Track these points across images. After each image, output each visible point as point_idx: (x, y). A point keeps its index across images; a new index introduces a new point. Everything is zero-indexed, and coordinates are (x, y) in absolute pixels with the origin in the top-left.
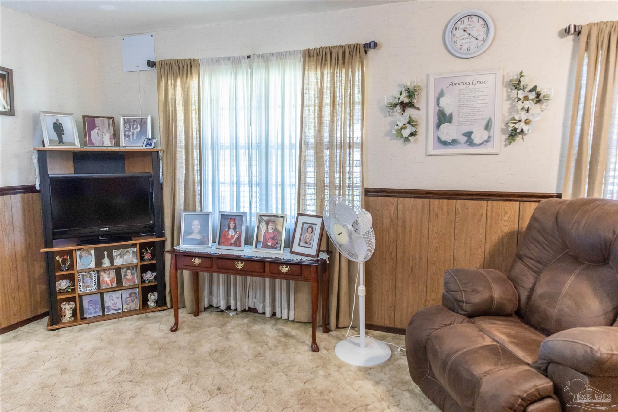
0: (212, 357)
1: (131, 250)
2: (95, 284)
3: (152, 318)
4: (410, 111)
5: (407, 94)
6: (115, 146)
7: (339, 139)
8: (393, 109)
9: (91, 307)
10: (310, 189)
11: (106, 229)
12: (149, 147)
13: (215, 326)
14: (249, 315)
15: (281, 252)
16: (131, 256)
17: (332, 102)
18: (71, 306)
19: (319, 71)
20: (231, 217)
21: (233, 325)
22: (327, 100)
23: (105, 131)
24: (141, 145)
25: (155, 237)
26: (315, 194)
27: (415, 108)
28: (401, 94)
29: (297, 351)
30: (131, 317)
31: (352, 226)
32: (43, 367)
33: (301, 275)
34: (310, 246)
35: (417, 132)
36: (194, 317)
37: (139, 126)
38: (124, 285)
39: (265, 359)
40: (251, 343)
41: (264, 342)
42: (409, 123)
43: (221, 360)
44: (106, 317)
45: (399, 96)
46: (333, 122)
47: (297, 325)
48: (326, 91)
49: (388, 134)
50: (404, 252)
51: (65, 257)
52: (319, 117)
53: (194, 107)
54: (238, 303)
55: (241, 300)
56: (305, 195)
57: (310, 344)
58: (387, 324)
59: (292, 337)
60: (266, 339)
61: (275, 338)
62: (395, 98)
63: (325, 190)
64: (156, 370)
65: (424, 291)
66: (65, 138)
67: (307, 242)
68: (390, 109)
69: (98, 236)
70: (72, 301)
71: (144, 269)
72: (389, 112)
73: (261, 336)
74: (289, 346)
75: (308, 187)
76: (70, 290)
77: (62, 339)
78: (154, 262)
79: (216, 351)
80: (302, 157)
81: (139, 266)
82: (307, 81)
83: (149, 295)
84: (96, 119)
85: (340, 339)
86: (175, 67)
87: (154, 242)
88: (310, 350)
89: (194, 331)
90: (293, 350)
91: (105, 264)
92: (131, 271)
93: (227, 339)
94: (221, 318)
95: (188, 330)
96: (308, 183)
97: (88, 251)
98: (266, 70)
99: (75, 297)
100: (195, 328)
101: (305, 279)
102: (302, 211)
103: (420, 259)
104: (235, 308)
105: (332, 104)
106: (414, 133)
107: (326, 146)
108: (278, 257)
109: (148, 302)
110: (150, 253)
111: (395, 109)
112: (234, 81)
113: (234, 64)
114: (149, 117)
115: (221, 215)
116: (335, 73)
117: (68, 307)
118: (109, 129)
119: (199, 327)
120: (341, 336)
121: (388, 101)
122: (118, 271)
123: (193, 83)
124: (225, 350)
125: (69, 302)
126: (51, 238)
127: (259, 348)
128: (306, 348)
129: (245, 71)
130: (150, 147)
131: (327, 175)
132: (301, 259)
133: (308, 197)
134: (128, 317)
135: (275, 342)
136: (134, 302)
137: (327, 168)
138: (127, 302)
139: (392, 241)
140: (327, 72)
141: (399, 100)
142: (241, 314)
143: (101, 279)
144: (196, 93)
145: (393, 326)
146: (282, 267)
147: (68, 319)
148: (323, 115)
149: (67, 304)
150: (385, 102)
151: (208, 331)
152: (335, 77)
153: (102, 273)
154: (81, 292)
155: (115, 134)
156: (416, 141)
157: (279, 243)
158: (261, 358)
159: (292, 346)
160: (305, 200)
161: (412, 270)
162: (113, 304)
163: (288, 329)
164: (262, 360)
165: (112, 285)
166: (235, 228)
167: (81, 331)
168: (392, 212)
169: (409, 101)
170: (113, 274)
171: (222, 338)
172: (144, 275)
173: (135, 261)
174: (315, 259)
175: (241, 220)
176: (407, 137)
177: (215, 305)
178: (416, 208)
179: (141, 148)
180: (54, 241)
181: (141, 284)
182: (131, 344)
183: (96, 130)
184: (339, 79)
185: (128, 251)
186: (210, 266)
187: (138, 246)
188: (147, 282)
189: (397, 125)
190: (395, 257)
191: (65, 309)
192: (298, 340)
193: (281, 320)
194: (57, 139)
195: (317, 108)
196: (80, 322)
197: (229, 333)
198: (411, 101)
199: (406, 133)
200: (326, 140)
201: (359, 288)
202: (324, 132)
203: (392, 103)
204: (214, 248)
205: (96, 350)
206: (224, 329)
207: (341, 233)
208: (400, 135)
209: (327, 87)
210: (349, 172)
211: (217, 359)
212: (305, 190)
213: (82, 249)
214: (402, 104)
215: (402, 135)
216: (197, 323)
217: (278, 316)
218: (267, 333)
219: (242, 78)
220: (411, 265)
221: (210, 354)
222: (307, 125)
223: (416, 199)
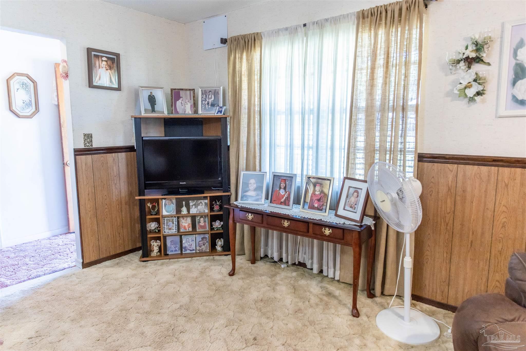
0: (257, 306)
1: (203, 202)
2: (176, 228)
3: (218, 260)
4: (477, 68)
5: (474, 48)
6: (194, 113)
7: (391, 102)
8: (456, 66)
9: (172, 246)
10: (360, 153)
11: (184, 183)
12: (219, 114)
13: (266, 276)
14: (299, 269)
15: (327, 214)
16: (203, 206)
17: (385, 64)
18: (157, 243)
19: (373, 32)
20: (282, 178)
21: (282, 277)
22: (381, 61)
23: (187, 101)
24: (214, 112)
25: (222, 192)
26: (364, 158)
27: (485, 63)
28: (467, 48)
29: (336, 313)
30: (201, 258)
31: (397, 194)
32: (128, 292)
33: (343, 239)
34: (355, 211)
35: (485, 90)
36: (250, 265)
37: (213, 96)
38: (197, 231)
39: (303, 316)
40: (295, 297)
41: (307, 298)
42: (475, 80)
43: (264, 310)
44: (183, 256)
45: (464, 51)
46: (386, 84)
47: (343, 285)
48: (380, 52)
49: (449, 94)
50: (462, 225)
51: (154, 204)
52: (371, 80)
53: (256, 77)
54: (289, 257)
55: (292, 254)
56: (354, 159)
57: (351, 307)
58: (439, 299)
59: (335, 297)
60: (309, 295)
61: (318, 296)
62: (460, 53)
63: (376, 155)
64: (208, 310)
65: (486, 269)
66: (157, 108)
67: (352, 206)
68: (452, 66)
69: (178, 188)
70: (158, 240)
71: (213, 218)
72: (451, 70)
73: (305, 291)
74: (330, 306)
75: (357, 151)
76: (157, 231)
77: (148, 270)
78: (221, 213)
79: (261, 301)
80: (353, 121)
81: (209, 215)
82: (360, 44)
83: (217, 241)
84: (181, 92)
85: (383, 307)
86: (242, 42)
87: (221, 196)
88: (350, 314)
89: (248, 278)
90: (333, 311)
91: (183, 212)
92: (204, 219)
93: (274, 290)
94: (273, 268)
95: (243, 276)
96: (358, 147)
97: (171, 200)
98: (320, 36)
99: (160, 237)
100: (250, 275)
101: (347, 244)
102: (350, 175)
103: (483, 234)
104: (286, 261)
105: (385, 65)
106: (482, 92)
107: (377, 109)
108: (321, 219)
109: (216, 246)
110: (219, 205)
111: (458, 66)
112: (291, 50)
113: (291, 34)
114: (221, 88)
115: (274, 175)
116: (391, 32)
117: (155, 244)
118: (191, 99)
119: (253, 275)
120: (386, 304)
121: (451, 58)
122: (193, 218)
123: (256, 54)
124: (270, 300)
125: (156, 241)
126: (144, 188)
127: (300, 304)
128: (347, 311)
129: (301, 39)
130: (221, 114)
131: (377, 139)
132: (344, 223)
133: (357, 161)
134: (199, 258)
135: (317, 300)
136: (205, 246)
137: (378, 131)
138: (200, 245)
139: (448, 211)
140: (382, 32)
141: (463, 56)
142: (292, 267)
143: (181, 223)
144: (258, 64)
145: (446, 302)
146: (325, 229)
147: (155, 254)
148: (375, 77)
149: (155, 242)
150: (447, 60)
151: (260, 280)
152: (390, 36)
153: (181, 219)
154: (165, 233)
155: (194, 104)
156: (483, 101)
157: (325, 205)
158: (300, 315)
159: (333, 307)
160: (354, 164)
161: (471, 245)
162: (189, 245)
163: (332, 288)
164: (301, 316)
165: (188, 229)
166: (285, 188)
167: (163, 265)
168: (450, 179)
169: (477, 55)
170: (189, 220)
171: (270, 288)
172: (214, 223)
173: (207, 211)
174: (359, 224)
175: (291, 181)
176: (472, 96)
177: (270, 256)
178: (480, 176)
179: (213, 115)
180: (145, 191)
181: (211, 231)
182: (194, 282)
183: (180, 101)
184: (394, 39)
185: (201, 203)
186: (260, 222)
187: (209, 198)
188: (215, 229)
189: (461, 83)
190: (452, 229)
191: (154, 245)
192: (340, 302)
193: (327, 278)
194: (150, 108)
195: (369, 70)
196: (164, 257)
197: (276, 284)
198: (478, 56)
199: (471, 92)
200: (378, 103)
201: (405, 259)
202: (376, 94)
203: (455, 60)
204: (266, 205)
205: (168, 283)
206: (273, 279)
207: (383, 201)
208: (463, 95)
209: (381, 47)
210: (401, 136)
211: (260, 308)
212: (354, 154)
213: (166, 198)
214: (467, 60)
215: (466, 95)
216: (252, 270)
217: (325, 273)
218: (312, 290)
219: (298, 46)
220: (470, 240)
221: (256, 302)
222: (359, 88)
223: (480, 167)
